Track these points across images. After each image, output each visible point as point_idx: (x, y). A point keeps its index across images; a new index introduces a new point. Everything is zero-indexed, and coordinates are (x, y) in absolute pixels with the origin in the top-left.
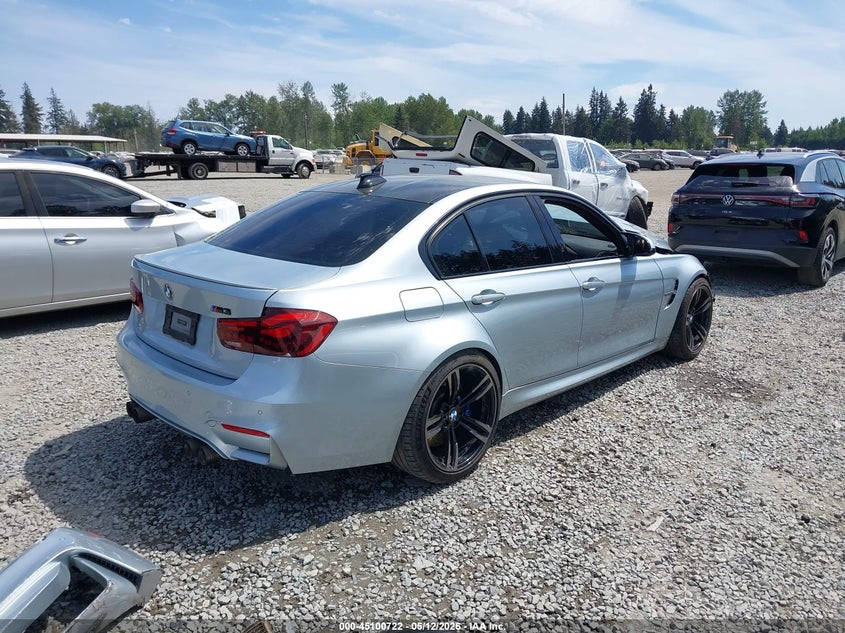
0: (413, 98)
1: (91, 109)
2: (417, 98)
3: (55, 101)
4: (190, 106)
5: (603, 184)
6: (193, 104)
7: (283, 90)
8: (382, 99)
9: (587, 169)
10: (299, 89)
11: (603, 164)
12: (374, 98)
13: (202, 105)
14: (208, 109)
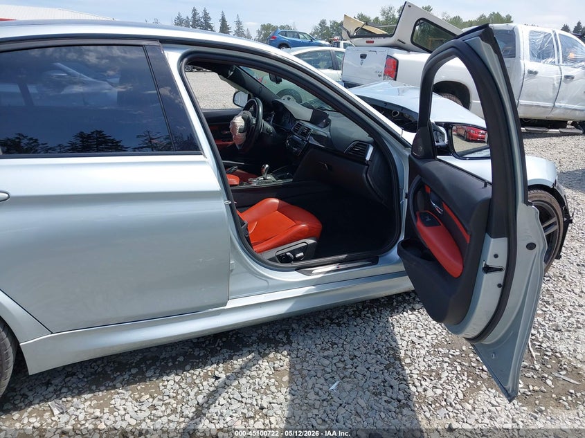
0: (485, 16)
1: (259, 28)
2: (487, 16)
3: (239, 23)
4: (320, 25)
5: (567, 77)
6: (323, 23)
7: (384, 13)
8: (459, 17)
9: (550, 60)
10: (396, 11)
11: (572, 56)
12: (452, 17)
13: (328, 24)
14: (332, 27)
